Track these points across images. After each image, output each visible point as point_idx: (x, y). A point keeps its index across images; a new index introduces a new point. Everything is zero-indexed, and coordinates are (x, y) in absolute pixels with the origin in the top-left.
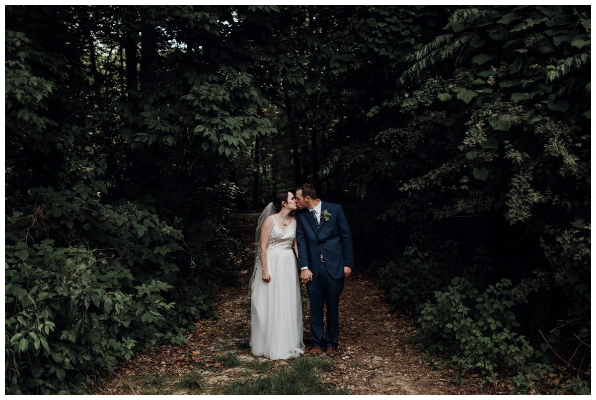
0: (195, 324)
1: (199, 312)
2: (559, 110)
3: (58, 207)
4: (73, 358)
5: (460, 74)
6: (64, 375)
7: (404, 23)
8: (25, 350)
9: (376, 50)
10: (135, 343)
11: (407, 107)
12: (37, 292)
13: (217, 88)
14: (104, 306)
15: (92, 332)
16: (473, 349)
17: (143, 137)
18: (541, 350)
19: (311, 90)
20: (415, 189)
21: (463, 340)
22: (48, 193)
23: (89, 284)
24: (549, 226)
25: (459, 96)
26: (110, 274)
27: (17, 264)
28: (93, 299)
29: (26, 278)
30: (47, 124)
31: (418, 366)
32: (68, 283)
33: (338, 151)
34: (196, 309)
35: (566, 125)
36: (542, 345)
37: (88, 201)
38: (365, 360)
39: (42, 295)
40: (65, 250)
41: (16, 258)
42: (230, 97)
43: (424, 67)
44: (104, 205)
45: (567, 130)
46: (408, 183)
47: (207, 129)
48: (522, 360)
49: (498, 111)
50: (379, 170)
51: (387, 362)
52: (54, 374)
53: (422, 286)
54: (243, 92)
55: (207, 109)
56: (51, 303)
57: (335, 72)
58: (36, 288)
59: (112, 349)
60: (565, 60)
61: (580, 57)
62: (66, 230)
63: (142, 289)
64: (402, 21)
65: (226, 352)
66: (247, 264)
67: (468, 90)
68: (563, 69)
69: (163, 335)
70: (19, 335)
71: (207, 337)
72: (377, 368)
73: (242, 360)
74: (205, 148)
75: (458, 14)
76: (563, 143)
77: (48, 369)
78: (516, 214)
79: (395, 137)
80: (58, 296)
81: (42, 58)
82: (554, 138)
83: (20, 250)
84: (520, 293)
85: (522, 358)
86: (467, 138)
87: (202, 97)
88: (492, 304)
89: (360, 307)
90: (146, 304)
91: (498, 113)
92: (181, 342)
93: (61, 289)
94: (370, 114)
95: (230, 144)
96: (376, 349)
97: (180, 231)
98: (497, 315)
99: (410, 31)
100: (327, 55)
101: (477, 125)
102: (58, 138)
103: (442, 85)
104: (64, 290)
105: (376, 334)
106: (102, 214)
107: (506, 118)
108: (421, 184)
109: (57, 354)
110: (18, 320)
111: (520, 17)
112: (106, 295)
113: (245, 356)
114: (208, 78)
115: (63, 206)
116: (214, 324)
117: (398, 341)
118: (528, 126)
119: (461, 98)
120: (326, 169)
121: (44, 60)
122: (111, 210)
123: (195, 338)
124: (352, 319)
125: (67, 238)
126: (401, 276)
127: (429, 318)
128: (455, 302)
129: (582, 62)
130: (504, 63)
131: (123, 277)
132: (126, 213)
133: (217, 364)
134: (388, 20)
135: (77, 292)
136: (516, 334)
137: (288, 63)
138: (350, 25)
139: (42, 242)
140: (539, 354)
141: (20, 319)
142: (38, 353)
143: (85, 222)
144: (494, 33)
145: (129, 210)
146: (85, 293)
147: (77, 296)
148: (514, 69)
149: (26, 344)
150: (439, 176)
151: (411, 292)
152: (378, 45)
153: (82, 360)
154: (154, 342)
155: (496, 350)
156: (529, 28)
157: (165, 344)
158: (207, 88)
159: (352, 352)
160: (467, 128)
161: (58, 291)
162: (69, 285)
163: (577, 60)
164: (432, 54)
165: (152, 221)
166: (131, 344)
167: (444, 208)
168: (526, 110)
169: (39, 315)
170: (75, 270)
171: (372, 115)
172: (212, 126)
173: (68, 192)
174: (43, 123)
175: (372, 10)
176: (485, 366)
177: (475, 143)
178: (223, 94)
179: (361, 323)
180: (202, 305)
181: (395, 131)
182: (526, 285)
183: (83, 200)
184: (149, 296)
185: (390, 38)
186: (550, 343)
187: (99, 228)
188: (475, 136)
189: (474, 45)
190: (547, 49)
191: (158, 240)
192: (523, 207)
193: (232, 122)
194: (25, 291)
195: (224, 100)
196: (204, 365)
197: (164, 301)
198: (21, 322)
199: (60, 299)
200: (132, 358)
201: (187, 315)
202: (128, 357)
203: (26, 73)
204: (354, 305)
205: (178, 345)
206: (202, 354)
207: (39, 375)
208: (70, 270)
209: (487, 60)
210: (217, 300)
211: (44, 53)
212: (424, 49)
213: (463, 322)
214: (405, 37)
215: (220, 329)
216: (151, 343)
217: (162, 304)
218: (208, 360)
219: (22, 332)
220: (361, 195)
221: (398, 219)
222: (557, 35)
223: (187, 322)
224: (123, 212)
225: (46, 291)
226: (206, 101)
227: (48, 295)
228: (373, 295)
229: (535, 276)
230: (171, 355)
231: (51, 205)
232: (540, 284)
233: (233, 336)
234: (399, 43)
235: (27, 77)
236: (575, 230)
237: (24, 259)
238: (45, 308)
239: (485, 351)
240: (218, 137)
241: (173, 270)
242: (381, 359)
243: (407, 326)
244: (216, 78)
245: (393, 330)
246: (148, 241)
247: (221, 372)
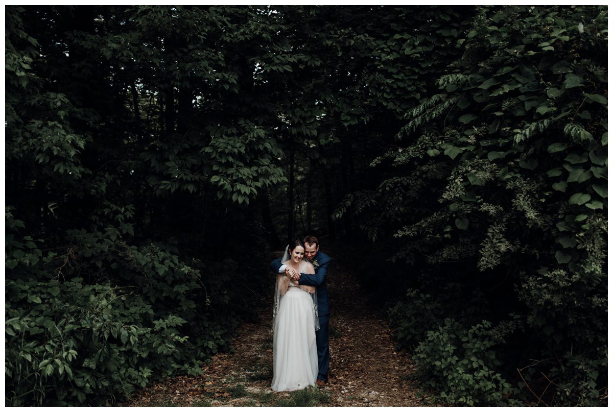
0: (212, 357)
1: (216, 346)
2: (528, 168)
3: (90, 248)
4: (93, 383)
5: (450, 132)
6: (85, 398)
7: (409, 79)
8: (50, 374)
9: (385, 104)
10: (151, 373)
11: (399, 161)
12: (65, 324)
13: (235, 141)
14: (120, 337)
15: (112, 361)
16: (457, 386)
17: (165, 185)
18: (518, 388)
19: (325, 141)
20: (408, 236)
21: (450, 377)
22: (81, 234)
23: (109, 318)
24: (523, 273)
25: (446, 153)
26: (133, 310)
27: (49, 299)
28: (112, 331)
29: (56, 312)
30: (82, 173)
31: (410, 401)
32: (91, 317)
33: (351, 196)
34: (213, 343)
35: (534, 182)
36: (520, 384)
37: (116, 243)
38: (363, 394)
39: (69, 327)
40: (91, 287)
41: (49, 294)
42: (246, 150)
43: (419, 124)
44: (130, 246)
45: (535, 187)
46: (403, 230)
47: (222, 179)
48: (499, 396)
49: (477, 168)
50: (389, 214)
51: (383, 397)
52: (76, 397)
53: (425, 326)
54: (258, 145)
55: (223, 161)
56: (76, 334)
57: (346, 125)
58: (64, 320)
59: (130, 377)
60: (530, 124)
61: (543, 123)
62: (96, 269)
63: (159, 324)
64: (408, 78)
65: (237, 384)
66: (270, 301)
67: (455, 147)
68: (527, 133)
69: (180, 366)
70: (46, 361)
71: (221, 370)
72: (372, 401)
73: (249, 391)
74: (220, 196)
75: (444, 79)
76: (529, 198)
77: (71, 392)
78: (487, 262)
79: (399, 185)
80: (82, 328)
81: (80, 113)
82: (522, 193)
83: (51, 287)
84: (497, 334)
85: (499, 394)
86: (447, 192)
87: (219, 150)
88: (475, 343)
89: (369, 344)
90: (163, 337)
91: (477, 169)
92: (197, 373)
93: (85, 322)
94: (373, 164)
95: (243, 192)
96: (375, 384)
97: (198, 271)
98: (479, 354)
99: (416, 87)
100: (339, 108)
101: (456, 180)
102: (92, 185)
103: (433, 141)
104: (88, 323)
105: (378, 371)
106: (128, 254)
107: (481, 175)
108: (414, 232)
109: (80, 380)
110: (46, 348)
111: (499, 83)
112: (123, 328)
113: (253, 388)
114: (227, 131)
115: (94, 247)
116: (230, 357)
117: (397, 377)
118: (502, 182)
119: (448, 154)
120: (339, 213)
121: (82, 116)
122: (136, 251)
123: (210, 370)
124: (359, 356)
125: (96, 276)
126: (408, 315)
127: (422, 356)
128: (443, 341)
129: (544, 127)
130: (485, 123)
131: (144, 312)
132: (149, 254)
133: (226, 394)
134: (395, 76)
135: (98, 325)
136: (493, 372)
137: (303, 116)
138: (361, 81)
139: (72, 280)
140: (516, 391)
141: (47, 348)
142: (62, 378)
143: (113, 261)
144: (477, 96)
145: (151, 251)
146: (105, 326)
147: (98, 328)
148: (493, 129)
149: (52, 369)
150: (431, 224)
151: (412, 331)
152: (386, 100)
153: (101, 385)
154: (170, 373)
155: (477, 386)
156: (505, 93)
157: (181, 375)
158: (225, 141)
159: (352, 387)
160: (447, 183)
161: (82, 323)
162: (92, 318)
163: (540, 125)
164: (427, 112)
165: (172, 261)
166: (147, 373)
167: (437, 253)
168: (499, 167)
169: (64, 344)
170: (98, 306)
171: (375, 165)
172: (228, 176)
173: (99, 234)
174: (78, 172)
175: (381, 68)
176: (467, 401)
177: (453, 197)
178: (239, 146)
179: (367, 360)
180: (220, 340)
181: (399, 180)
182: (503, 327)
183: (112, 241)
184: (166, 329)
185: (397, 93)
186: (527, 381)
187: (126, 267)
188: (455, 190)
189: (462, 107)
190: (520, 113)
191: (180, 278)
192: (494, 255)
193: (246, 172)
194: (54, 323)
195: (240, 152)
196: (214, 394)
197: (178, 335)
198: (48, 350)
199: (83, 331)
200: (148, 386)
201: (205, 349)
202: (144, 385)
203: (63, 132)
204: (364, 343)
205: (193, 376)
206: (214, 385)
207: (63, 397)
208: (93, 305)
209: (472, 120)
210: (236, 335)
211: (82, 109)
212: (420, 107)
213: (449, 360)
214: (410, 92)
215: (234, 363)
216: (167, 374)
217: (177, 337)
218: (218, 390)
219: (49, 359)
220: (372, 238)
221: (407, 262)
222: (528, 100)
223: (204, 355)
224: (147, 253)
225: (72, 323)
226: (222, 154)
227: (73, 327)
228: (384, 334)
229: (512, 319)
230: (186, 386)
231: (83, 245)
232: (515, 326)
233: (245, 370)
234: (406, 97)
235: (63, 135)
236: (538, 277)
237: (55, 295)
238: (70, 338)
239: (467, 387)
240: (233, 187)
241: (191, 307)
242: (377, 393)
243: (409, 363)
244: (235, 131)
245: (396, 368)
246: (170, 279)
247: (228, 401)
